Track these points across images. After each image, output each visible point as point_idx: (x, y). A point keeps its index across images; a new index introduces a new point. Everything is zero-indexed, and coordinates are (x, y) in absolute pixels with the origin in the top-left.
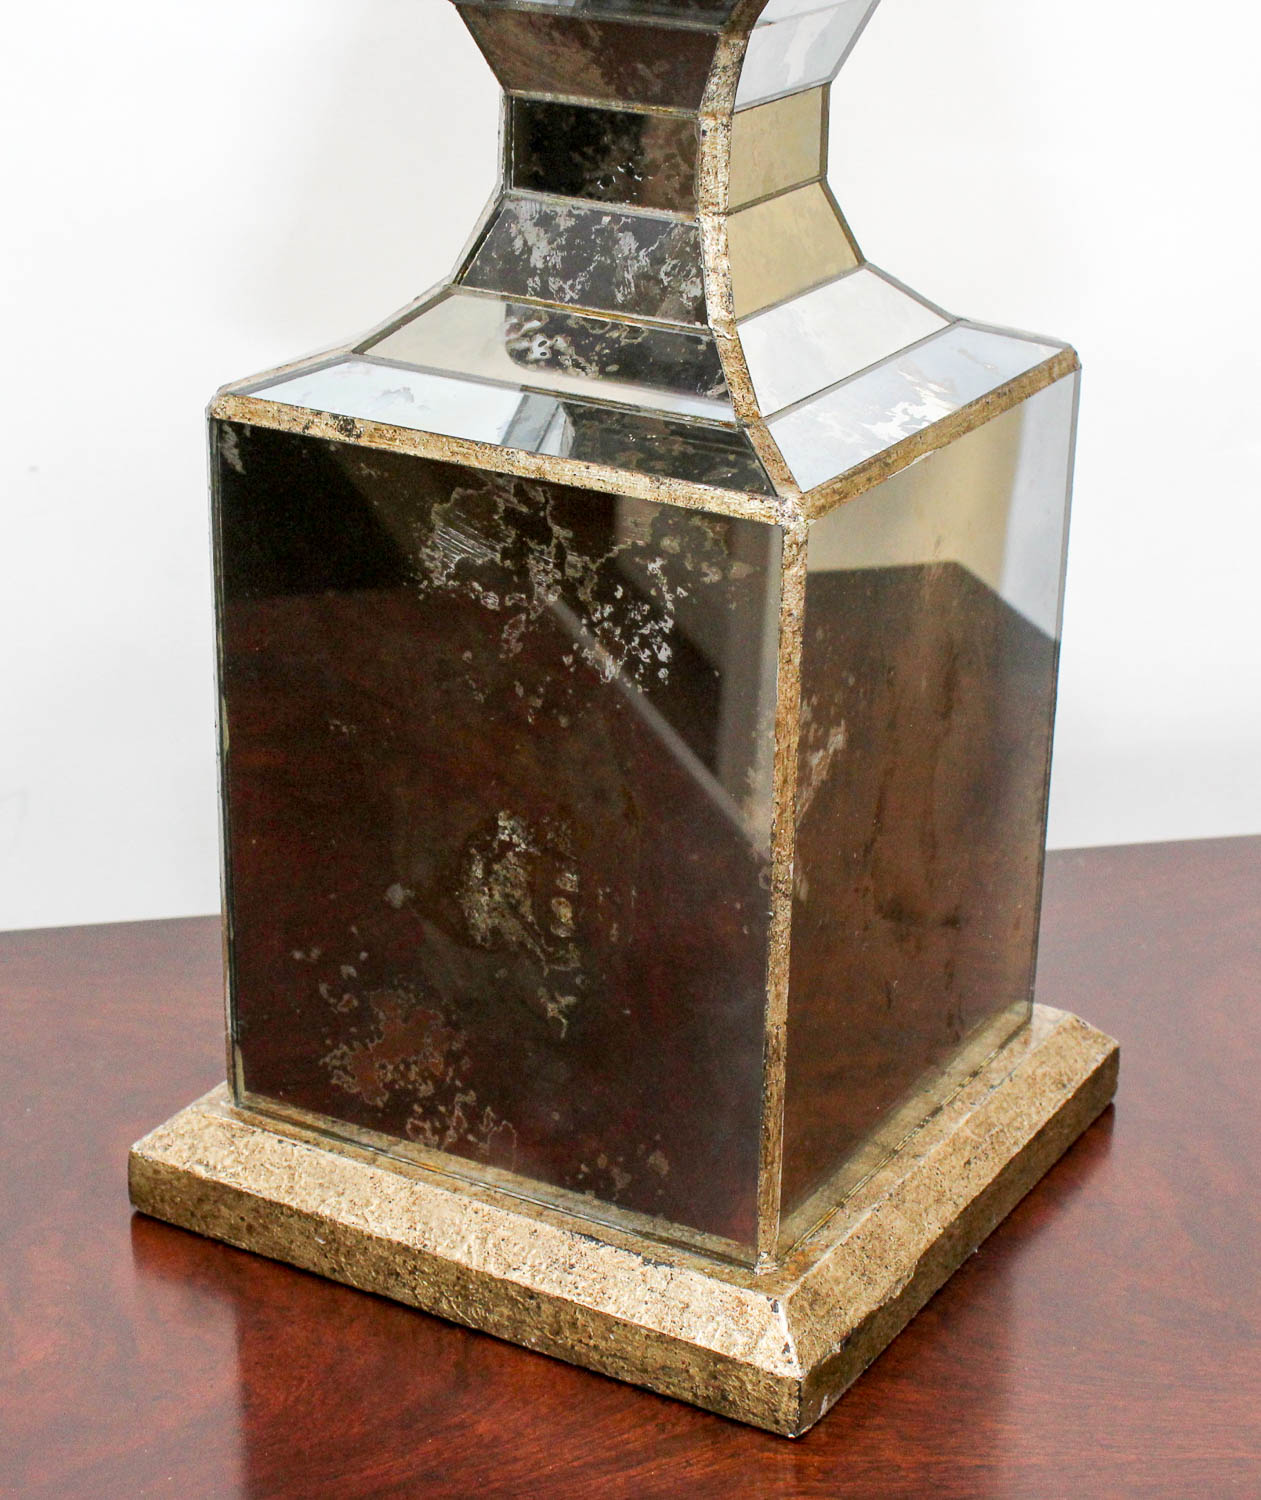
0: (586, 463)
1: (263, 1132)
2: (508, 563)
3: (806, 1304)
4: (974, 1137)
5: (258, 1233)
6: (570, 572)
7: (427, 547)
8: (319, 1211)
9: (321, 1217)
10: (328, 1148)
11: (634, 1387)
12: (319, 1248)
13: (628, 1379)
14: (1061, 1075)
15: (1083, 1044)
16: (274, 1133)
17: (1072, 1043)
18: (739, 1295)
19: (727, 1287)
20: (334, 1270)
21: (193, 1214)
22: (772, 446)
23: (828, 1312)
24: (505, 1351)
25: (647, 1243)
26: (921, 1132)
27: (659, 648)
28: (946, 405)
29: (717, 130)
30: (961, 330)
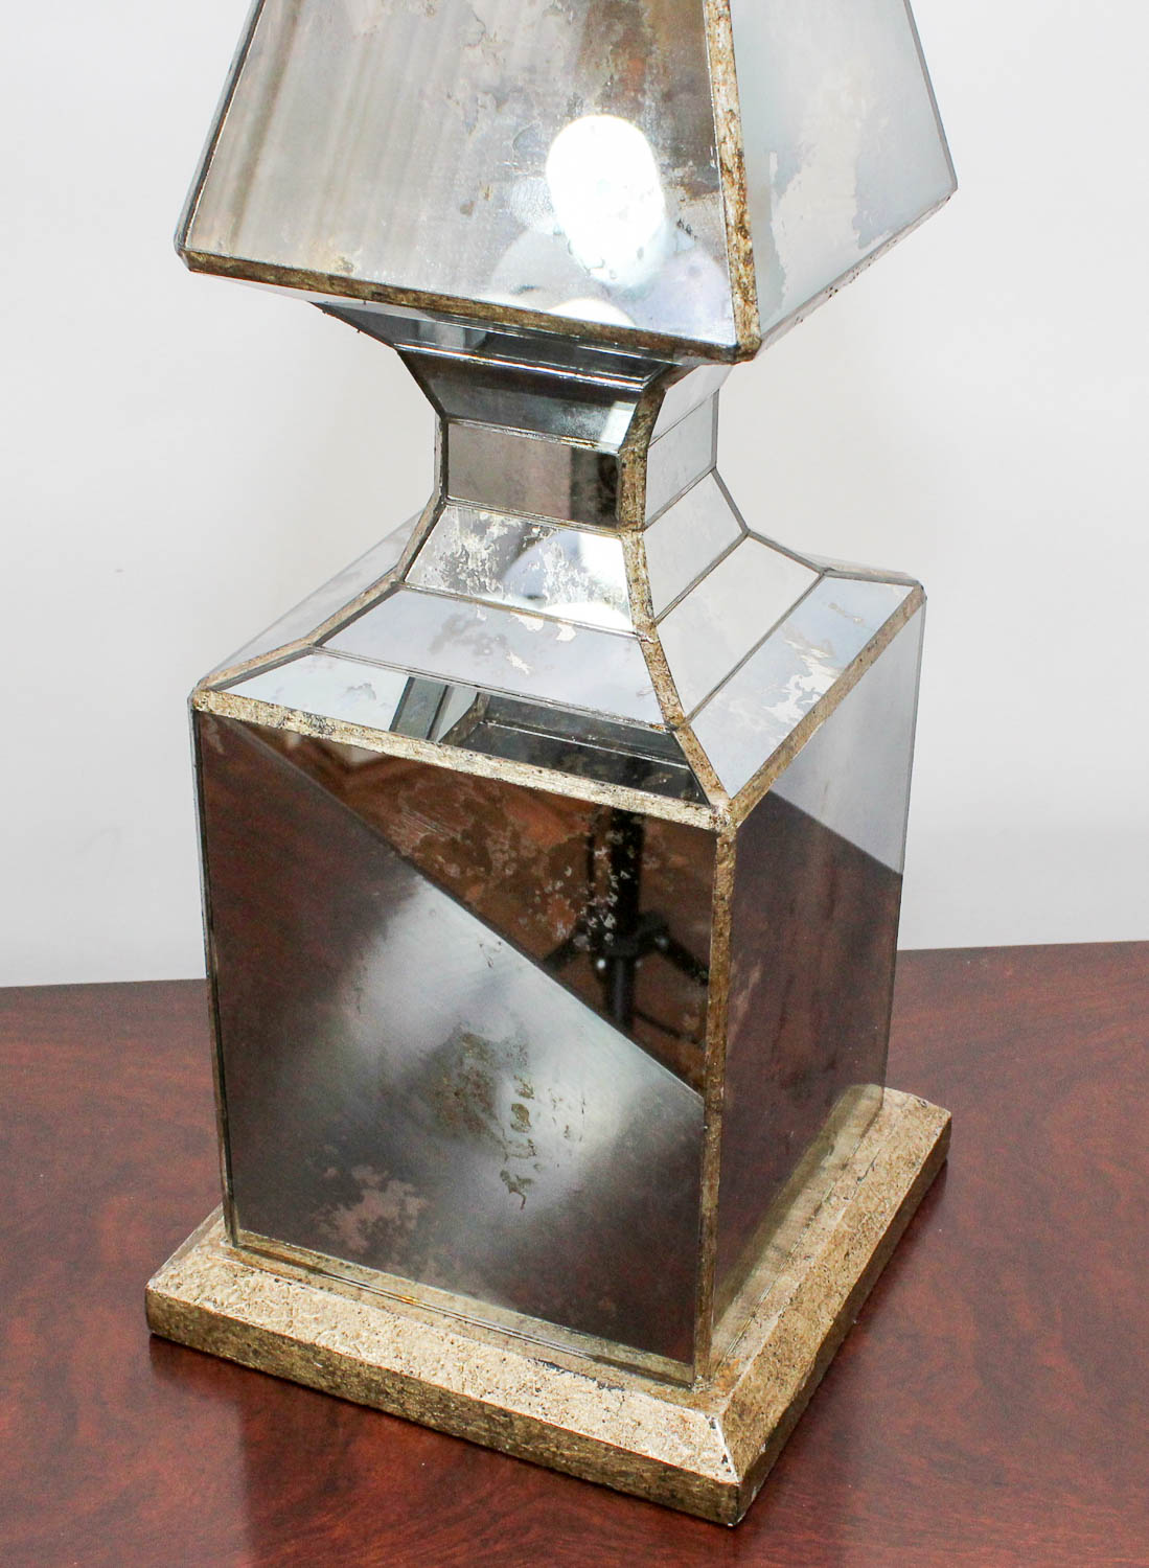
0: (538, 768)
1: (261, 1272)
2: (468, 842)
3: (736, 1416)
4: (850, 1230)
5: (263, 1357)
6: (524, 853)
7: (395, 825)
8: (317, 1341)
9: (318, 1347)
10: (318, 1286)
11: (595, 1485)
12: (318, 1371)
13: (589, 1479)
14: (910, 1155)
15: (925, 1122)
16: (272, 1273)
17: (916, 1122)
18: (681, 1413)
19: (670, 1407)
20: (332, 1388)
21: (205, 1340)
22: (699, 750)
23: (754, 1420)
24: (483, 1455)
25: (599, 1366)
26: (808, 1233)
27: (605, 918)
28: (829, 671)
29: (634, 462)
30: (827, 580)
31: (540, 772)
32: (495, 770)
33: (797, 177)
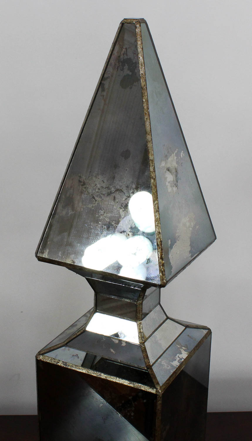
22: (154, 374)
28: (186, 353)
29: (140, 305)
30: (187, 329)
31: (117, 378)
32: (106, 377)
33: (175, 244)
